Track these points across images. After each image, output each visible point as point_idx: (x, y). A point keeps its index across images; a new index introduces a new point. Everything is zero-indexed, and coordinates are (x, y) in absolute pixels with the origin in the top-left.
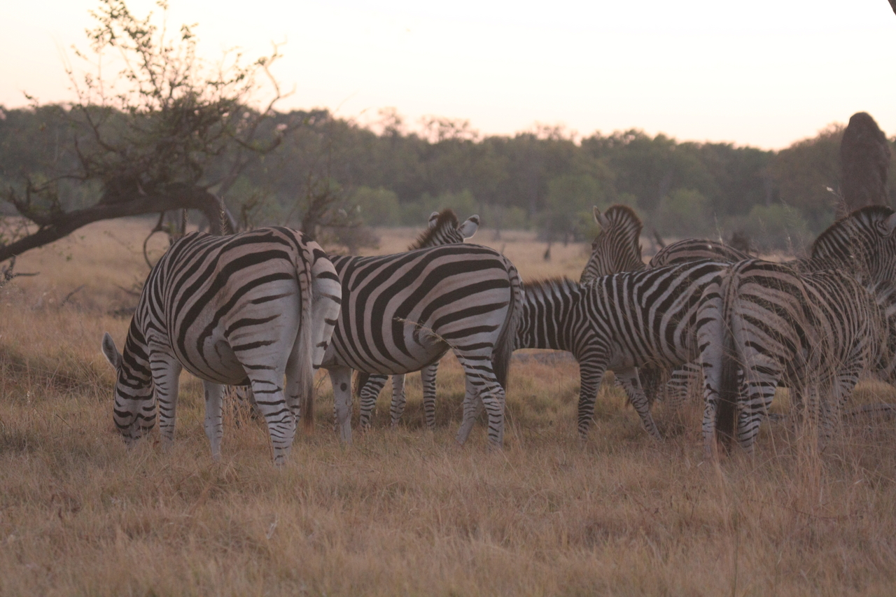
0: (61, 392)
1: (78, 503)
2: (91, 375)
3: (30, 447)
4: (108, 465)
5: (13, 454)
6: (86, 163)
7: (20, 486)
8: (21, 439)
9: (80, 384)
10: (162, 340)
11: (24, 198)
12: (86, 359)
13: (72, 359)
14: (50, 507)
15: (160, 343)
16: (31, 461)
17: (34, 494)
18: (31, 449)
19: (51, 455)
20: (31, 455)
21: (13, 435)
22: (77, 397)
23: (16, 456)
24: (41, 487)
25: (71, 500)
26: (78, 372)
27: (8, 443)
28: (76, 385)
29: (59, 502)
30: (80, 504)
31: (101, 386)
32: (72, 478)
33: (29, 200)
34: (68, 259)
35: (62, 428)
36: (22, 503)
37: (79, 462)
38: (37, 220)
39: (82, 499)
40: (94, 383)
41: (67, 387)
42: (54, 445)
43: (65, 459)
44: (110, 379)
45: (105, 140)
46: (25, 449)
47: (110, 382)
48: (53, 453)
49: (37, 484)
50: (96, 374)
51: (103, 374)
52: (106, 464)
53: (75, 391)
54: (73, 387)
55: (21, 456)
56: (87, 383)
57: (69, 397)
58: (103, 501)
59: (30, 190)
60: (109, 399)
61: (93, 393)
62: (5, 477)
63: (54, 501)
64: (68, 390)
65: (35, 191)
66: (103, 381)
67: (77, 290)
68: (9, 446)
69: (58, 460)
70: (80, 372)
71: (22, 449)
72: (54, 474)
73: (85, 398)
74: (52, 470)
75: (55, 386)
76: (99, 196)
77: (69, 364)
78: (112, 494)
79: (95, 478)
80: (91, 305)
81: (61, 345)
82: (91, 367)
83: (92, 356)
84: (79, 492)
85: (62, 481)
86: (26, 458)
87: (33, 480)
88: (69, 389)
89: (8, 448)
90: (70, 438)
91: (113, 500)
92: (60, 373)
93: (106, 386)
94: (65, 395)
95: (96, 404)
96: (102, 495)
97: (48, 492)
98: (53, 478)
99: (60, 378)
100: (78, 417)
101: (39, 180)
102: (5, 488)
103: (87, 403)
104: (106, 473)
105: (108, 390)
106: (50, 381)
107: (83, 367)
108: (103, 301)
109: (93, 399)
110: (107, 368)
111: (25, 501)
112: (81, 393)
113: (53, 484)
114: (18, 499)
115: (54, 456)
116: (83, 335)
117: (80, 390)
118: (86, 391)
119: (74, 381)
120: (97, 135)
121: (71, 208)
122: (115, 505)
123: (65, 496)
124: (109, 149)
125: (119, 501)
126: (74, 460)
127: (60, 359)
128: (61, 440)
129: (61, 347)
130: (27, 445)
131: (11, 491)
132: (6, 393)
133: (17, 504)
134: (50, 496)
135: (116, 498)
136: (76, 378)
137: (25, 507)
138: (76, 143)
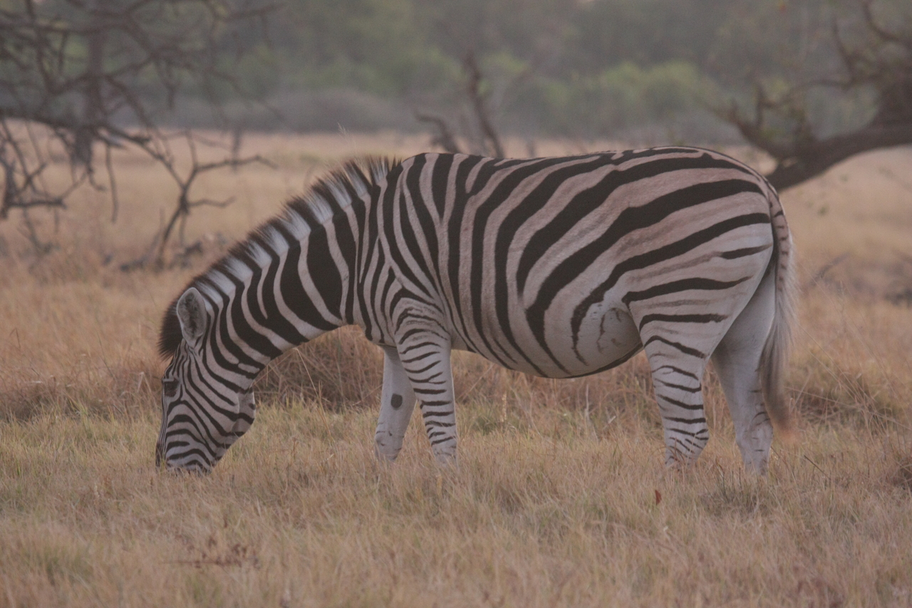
0: (811, 421)
1: (840, 595)
2: (858, 394)
3: (763, 507)
4: (886, 537)
5: (737, 516)
6: (850, 60)
7: (749, 568)
8: (748, 495)
9: (842, 408)
10: (427, 313)
11: (751, 116)
12: (851, 369)
13: (828, 370)
14: (796, 600)
15: (425, 317)
16: (765, 528)
17: (771, 580)
18: (765, 510)
19: (797, 519)
20: (766, 519)
21: (737, 488)
22: (837, 429)
23: (742, 521)
24: (781, 570)
25: (829, 590)
26: (838, 389)
27: (728, 501)
28: (836, 410)
29: (809, 593)
30: (843, 596)
31: (876, 412)
32: (829, 555)
33: (760, 120)
34: (823, 212)
35: (813, 478)
36: (752, 595)
37: (840, 530)
38: (774, 152)
39: (847, 589)
40: (863, 407)
41: (820, 412)
42: (801, 503)
43: (819, 526)
44: (888, 400)
45: (881, 24)
46: (756, 509)
47: (888, 405)
48: (800, 516)
49: (775, 565)
50: (867, 392)
51: (878, 392)
52: (883, 534)
53: (833, 419)
54: (830, 413)
55: (750, 521)
56: (853, 407)
57: (823, 428)
58: (879, 592)
59: (763, 104)
60: (887, 431)
61: (862, 422)
62: (725, 554)
63: (802, 593)
64: (822, 417)
65: (770, 106)
66: (878, 404)
67: (836, 261)
68: (730, 505)
69: (807, 527)
70: (841, 390)
71: (750, 510)
72: (802, 549)
73: (849, 430)
74: (798, 543)
75: (802, 412)
76: (871, 113)
77: (825, 377)
78: (893, 581)
79: (866, 556)
80: (858, 285)
81: (810, 346)
82: (859, 381)
83: (861, 364)
84: (840, 576)
85: (814, 561)
86: (757, 523)
87: (769, 559)
88: (825, 417)
89: (730, 508)
90: (826, 493)
91: (895, 591)
92: (809, 392)
93: (882, 412)
94: (817, 426)
95: (867, 439)
96: (877, 584)
97: (793, 577)
98: (801, 556)
99: (810, 398)
100: (838, 461)
101: (776, 88)
102: (725, 569)
103: (853, 438)
104: (883, 549)
105: (885, 417)
106: (795, 402)
107: (846, 381)
108: (878, 279)
109: (862, 431)
110: (884, 382)
111: (756, 591)
112: (842, 422)
113: (801, 564)
114: (746, 588)
115: (802, 521)
116: (845, 331)
117: (842, 417)
118: (850, 420)
119: (833, 404)
120: (868, 16)
121: (826, 132)
122: (898, 598)
123: (819, 584)
124: (886, 37)
125: (904, 592)
126: (832, 528)
127: (810, 369)
128: (813, 496)
129: (812, 351)
130: (758, 503)
131: (734, 575)
132: (726, 424)
133: (744, 596)
134: (796, 583)
135: (901, 588)
136: (836, 399)
137: (757, 600)
138: (835, 30)
